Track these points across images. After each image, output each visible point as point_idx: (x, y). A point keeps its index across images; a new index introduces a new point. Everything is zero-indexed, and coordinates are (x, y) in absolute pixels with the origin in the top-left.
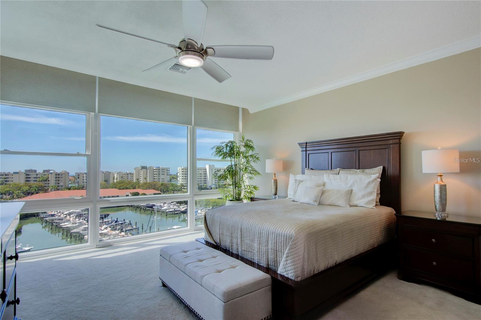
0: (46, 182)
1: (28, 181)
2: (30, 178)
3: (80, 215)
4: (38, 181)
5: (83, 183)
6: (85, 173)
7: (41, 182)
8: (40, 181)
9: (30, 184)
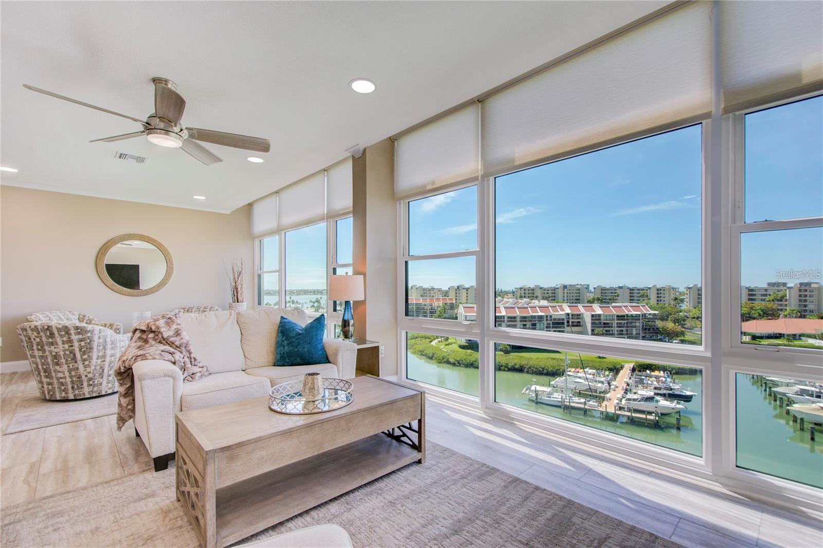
0: (781, 303)
1: (752, 300)
2: (755, 295)
4: (768, 301)
7: (772, 303)
8: (770, 301)
9: (753, 305)
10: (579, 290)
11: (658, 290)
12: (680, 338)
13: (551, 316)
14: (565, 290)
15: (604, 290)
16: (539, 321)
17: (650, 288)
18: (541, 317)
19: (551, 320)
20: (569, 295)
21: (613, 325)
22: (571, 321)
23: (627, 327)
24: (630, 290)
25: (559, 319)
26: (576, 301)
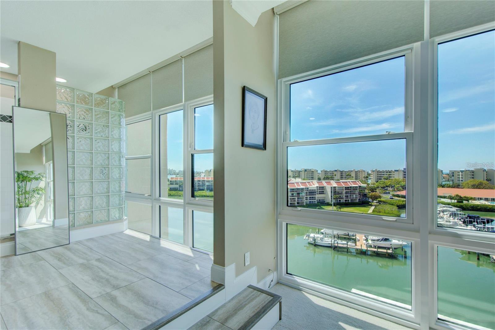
3: (454, 214)
5: (459, 182)
6: (460, 171)
10: (313, 172)
11: (356, 172)
12: (378, 200)
13: (308, 188)
14: (306, 172)
15: (326, 172)
16: (302, 191)
17: (352, 171)
18: (302, 189)
19: (308, 191)
20: (307, 175)
21: (343, 193)
22: (318, 191)
23: (350, 194)
24: (341, 172)
25: (313, 190)
26: (311, 179)
